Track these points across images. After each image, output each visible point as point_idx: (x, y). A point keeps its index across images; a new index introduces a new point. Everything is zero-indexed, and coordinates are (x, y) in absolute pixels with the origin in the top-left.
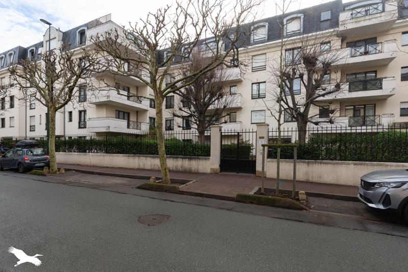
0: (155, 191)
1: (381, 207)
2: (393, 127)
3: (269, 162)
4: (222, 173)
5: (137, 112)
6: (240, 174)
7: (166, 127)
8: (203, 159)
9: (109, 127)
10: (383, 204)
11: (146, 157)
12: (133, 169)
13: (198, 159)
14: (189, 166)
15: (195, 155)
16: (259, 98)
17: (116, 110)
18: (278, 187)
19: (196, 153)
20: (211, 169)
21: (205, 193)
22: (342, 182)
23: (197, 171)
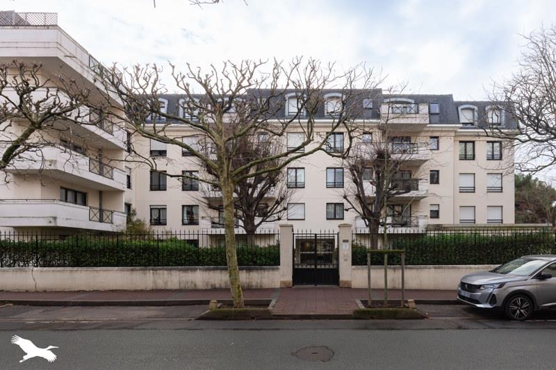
0: (233, 320)
1: (488, 306)
2: (428, 228)
3: (354, 269)
4: (295, 287)
5: (101, 193)
6: (318, 286)
7: (151, 220)
8: (269, 269)
9: (55, 218)
10: (490, 303)
11: (170, 270)
12: (142, 291)
13: (261, 269)
14: (248, 280)
15: (255, 263)
16: (296, 187)
17: (61, 188)
18: (386, 298)
19: (258, 261)
20: (282, 282)
21: (312, 313)
22: (425, 287)
23: (261, 286)
